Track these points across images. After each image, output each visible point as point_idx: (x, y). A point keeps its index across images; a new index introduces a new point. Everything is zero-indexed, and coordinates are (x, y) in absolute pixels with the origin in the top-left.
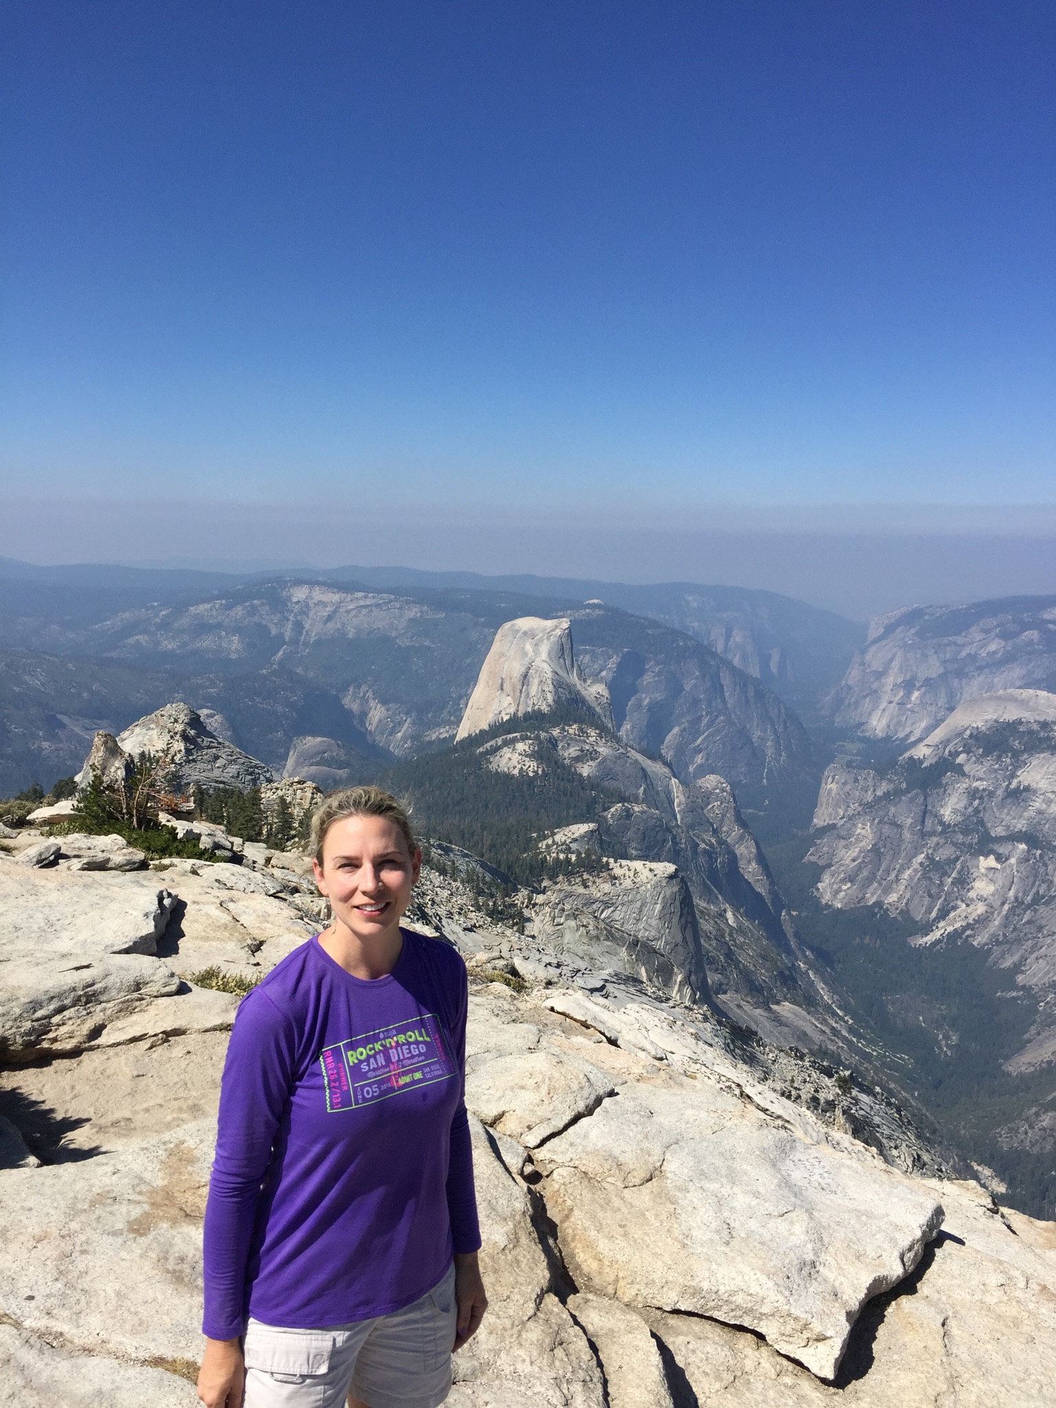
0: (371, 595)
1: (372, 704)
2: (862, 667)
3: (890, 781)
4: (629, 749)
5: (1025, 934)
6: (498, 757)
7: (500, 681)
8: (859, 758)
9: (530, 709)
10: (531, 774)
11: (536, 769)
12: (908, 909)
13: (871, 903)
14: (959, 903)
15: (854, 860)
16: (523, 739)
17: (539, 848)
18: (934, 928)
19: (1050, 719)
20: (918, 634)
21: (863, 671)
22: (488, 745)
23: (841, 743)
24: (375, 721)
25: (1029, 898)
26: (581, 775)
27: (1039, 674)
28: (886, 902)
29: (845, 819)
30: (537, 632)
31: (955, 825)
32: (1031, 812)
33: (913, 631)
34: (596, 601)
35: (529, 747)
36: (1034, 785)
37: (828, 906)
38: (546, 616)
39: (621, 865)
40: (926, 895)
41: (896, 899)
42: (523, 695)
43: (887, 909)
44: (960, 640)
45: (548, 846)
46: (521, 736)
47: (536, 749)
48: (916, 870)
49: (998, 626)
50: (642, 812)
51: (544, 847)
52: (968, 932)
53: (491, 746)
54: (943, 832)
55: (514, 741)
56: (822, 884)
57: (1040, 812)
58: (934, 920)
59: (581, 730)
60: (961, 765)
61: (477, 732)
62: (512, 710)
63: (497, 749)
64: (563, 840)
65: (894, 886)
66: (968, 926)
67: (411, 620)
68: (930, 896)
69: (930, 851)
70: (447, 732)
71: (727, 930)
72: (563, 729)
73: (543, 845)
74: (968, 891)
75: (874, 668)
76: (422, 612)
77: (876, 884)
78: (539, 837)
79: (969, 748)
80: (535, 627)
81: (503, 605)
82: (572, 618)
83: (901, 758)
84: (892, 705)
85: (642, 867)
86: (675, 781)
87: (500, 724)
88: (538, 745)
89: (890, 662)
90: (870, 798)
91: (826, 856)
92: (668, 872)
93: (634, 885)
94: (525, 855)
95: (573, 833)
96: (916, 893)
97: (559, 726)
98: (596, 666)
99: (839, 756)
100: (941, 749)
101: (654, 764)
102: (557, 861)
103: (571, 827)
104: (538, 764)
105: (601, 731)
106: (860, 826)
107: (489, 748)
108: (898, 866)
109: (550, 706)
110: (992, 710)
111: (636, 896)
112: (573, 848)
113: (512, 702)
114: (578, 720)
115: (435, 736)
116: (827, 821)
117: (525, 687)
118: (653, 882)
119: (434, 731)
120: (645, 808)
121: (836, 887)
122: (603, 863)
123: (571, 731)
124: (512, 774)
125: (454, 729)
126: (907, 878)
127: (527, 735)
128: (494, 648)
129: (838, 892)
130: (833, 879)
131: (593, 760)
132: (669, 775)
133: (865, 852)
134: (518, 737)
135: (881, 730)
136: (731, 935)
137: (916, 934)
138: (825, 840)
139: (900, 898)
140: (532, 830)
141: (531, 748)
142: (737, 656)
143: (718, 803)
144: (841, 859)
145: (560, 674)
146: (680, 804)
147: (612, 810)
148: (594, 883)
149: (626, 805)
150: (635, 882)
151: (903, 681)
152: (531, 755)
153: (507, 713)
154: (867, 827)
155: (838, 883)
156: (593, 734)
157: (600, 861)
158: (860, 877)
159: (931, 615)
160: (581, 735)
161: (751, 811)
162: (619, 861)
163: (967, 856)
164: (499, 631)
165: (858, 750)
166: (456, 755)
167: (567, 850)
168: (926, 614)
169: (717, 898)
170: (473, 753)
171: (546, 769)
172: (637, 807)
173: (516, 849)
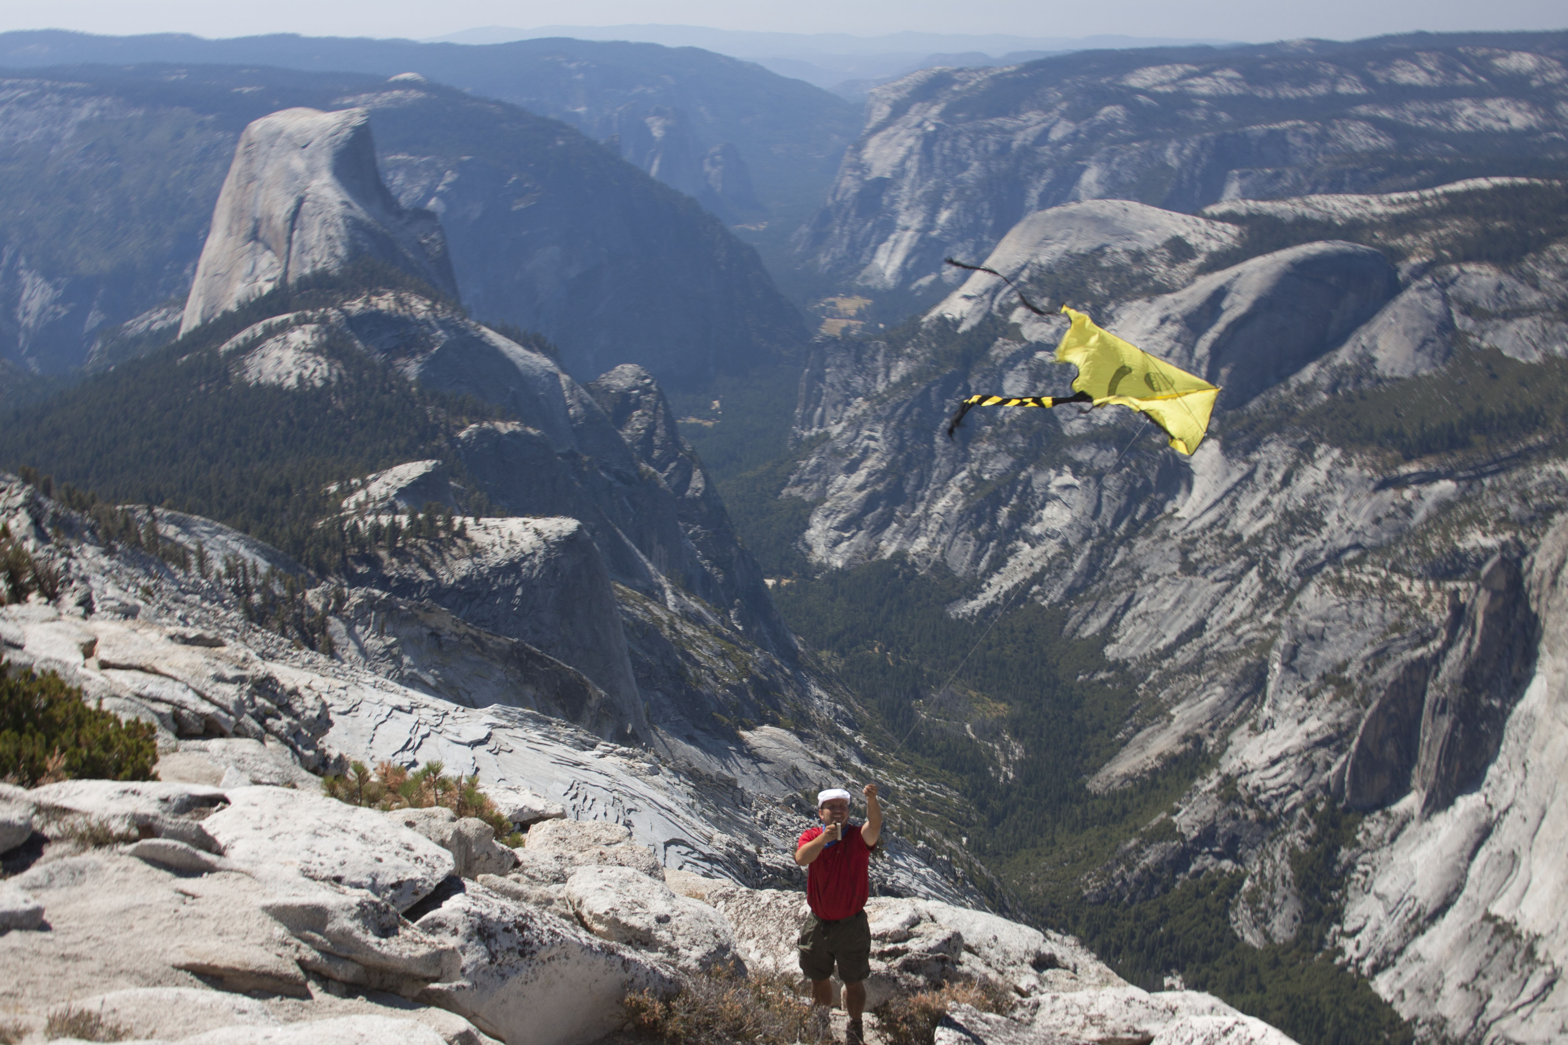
0: (9, 82)
1: (27, 278)
2: (858, 173)
3: (910, 357)
4: (484, 329)
5: (1117, 583)
6: (258, 357)
7: (251, 224)
8: (860, 323)
9: (307, 271)
10: (319, 383)
11: (326, 374)
12: (945, 560)
13: (887, 555)
14: (1020, 543)
15: (860, 488)
16: (301, 321)
17: (343, 510)
18: (984, 586)
19: (1145, 246)
20: (942, 114)
21: (860, 178)
22: (239, 338)
23: (831, 299)
24: (34, 306)
25: (1123, 527)
26: (405, 380)
27: (1127, 176)
28: (911, 551)
29: (844, 424)
30: (311, 135)
31: (1013, 423)
33: (935, 110)
34: (408, 76)
35: (312, 337)
37: (821, 567)
38: (326, 108)
39: (486, 528)
40: (971, 535)
41: (926, 546)
42: (295, 248)
43: (914, 564)
44: (1009, 123)
45: (358, 505)
46: (297, 317)
47: (324, 337)
48: (954, 498)
49: (1064, 99)
50: (513, 434)
51: (352, 506)
52: (1035, 588)
53: (245, 339)
54: (996, 434)
55: (285, 327)
56: (812, 532)
58: (984, 575)
59: (400, 301)
60: (1017, 326)
61: (218, 315)
62: (278, 272)
63: (253, 345)
64: (384, 491)
65: (922, 526)
66: (1037, 578)
67: (83, 126)
68: (978, 536)
69: (975, 466)
70: (164, 318)
71: (665, 618)
72: (368, 301)
73: (349, 503)
74: (1034, 524)
75: (875, 174)
76: (102, 109)
77: (895, 525)
78: (341, 489)
79: (1029, 298)
80: (308, 124)
81: (246, 90)
82: (370, 108)
83: (925, 319)
84: (909, 233)
85: (521, 527)
86: (564, 378)
87: (258, 300)
88: (328, 331)
89: (903, 162)
90: (881, 387)
91: (815, 486)
92: (566, 534)
93: (511, 560)
94: (320, 524)
95: (400, 480)
96: (956, 534)
97: (359, 296)
98: (417, 190)
99: (829, 320)
100: (987, 302)
101: (528, 353)
102: (376, 529)
103: (396, 469)
104: (330, 365)
105: (435, 302)
106: (867, 433)
107: (241, 342)
108: (927, 493)
109: (342, 263)
110: (1060, 234)
111: (517, 577)
112: (401, 505)
113: (275, 260)
114: (392, 284)
115: (142, 327)
116: (815, 429)
117: (296, 233)
118: (541, 553)
119: (140, 318)
120: (518, 429)
121: (833, 534)
122: (456, 528)
123: (383, 305)
124: (286, 385)
125: (177, 313)
126: (942, 512)
127: (305, 316)
128: (237, 165)
129: (836, 543)
130: (828, 524)
131: (423, 352)
132: (555, 369)
133: (877, 475)
134: (292, 320)
135: (893, 275)
136: (672, 627)
137: (958, 598)
138: (813, 461)
139: (933, 543)
140: (329, 480)
141: (316, 339)
142: (656, 162)
143: (639, 412)
144: (841, 489)
145: (356, 206)
146: (576, 418)
147: (463, 434)
148: (444, 562)
149: (486, 425)
150: (512, 555)
151: (925, 194)
152: (316, 351)
153: (269, 281)
154: (877, 435)
155: (836, 529)
156: (421, 307)
157: (449, 522)
158: (870, 517)
159: (963, 83)
160: (400, 310)
161: (692, 420)
162: (483, 520)
163: (1031, 470)
164: (244, 136)
165: (859, 310)
166: (185, 358)
167: (392, 509)
168: (955, 82)
169: (646, 568)
170: (214, 354)
171: (344, 372)
172: (505, 428)
173: (303, 514)
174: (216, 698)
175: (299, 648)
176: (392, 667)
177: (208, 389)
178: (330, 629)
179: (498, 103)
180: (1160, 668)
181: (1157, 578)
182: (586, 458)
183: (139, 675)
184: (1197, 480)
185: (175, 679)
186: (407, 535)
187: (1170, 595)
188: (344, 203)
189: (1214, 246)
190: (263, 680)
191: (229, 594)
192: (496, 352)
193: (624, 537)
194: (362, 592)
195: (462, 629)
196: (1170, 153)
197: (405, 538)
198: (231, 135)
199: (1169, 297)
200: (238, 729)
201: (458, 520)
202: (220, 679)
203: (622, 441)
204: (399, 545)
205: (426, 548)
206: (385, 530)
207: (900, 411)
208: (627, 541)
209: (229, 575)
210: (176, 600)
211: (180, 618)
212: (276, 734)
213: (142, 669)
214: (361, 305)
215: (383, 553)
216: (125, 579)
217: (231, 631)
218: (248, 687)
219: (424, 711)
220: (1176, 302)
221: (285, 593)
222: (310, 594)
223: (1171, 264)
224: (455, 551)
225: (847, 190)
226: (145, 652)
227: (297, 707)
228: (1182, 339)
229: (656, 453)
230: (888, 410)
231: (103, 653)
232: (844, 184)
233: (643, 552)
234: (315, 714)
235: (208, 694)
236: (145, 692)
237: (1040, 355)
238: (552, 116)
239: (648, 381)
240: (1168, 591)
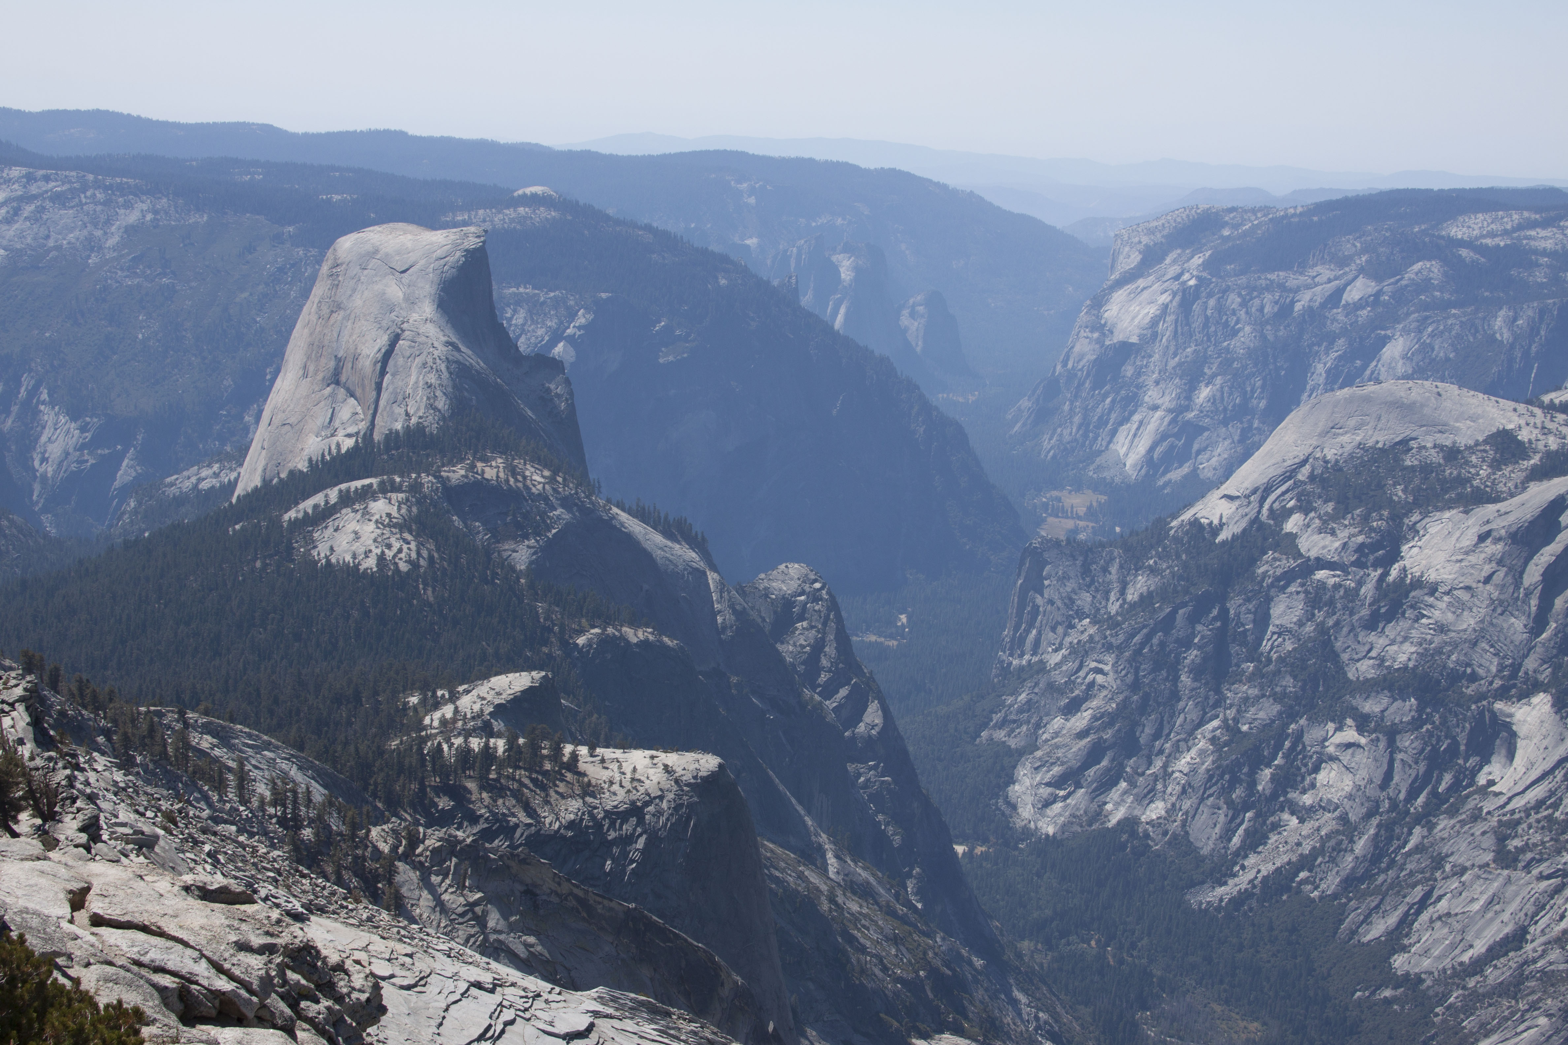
0: (41, 172)
1: (48, 415)
2: (1096, 335)
3: (1153, 571)
4: (615, 510)
5: (1411, 874)
6: (331, 530)
7: (332, 364)
8: (1091, 524)
9: (398, 426)
10: (403, 567)
11: (414, 555)
12: (1187, 833)
13: (1113, 821)
14: (1286, 816)
15: (1082, 735)
16: (386, 489)
17: (425, 728)
18: (1237, 868)
19: (1463, 441)
20: (1207, 265)
21: (1098, 341)
22: (308, 505)
23: (1055, 493)
24: (55, 451)
25: (1421, 800)
26: (512, 569)
27: (1442, 351)
28: (1143, 819)
29: (1063, 651)
30: (412, 258)
31: (1281, 659)
32: (1422, 630)
33: (1197, 260)
34: (538, 189)
35: (399, 509)
36: (1432, 576)
37: (1027, 833)
38: (433, 224)
39: (603, 761)
40: (1221, 802)
41: (1163, 813)
42: (384, 396)
43: (1147, 836)
44: (1292, 279)
45: (444, 722)
46: (382, 483)
47: (415, 510)
48: (1202, 753)
49: (1364, 251)
50: (645, 643)
51: (436, 723)
52: (1303, 875)
53: (316, 507)
54: (1258, 674)
55: (366, 494)
56: (1017, 787)
57: (1441, 628)
58: (1237, 854)
59: (512, 471)
60: (1293, 537)
61: (283, 475)
62: (363, 426)
63: (324, 514)
64: (477, 707)
65: (1159, 786)
66: (1306, 862)
67: (130, 230)
68: (1230, 804)
69: (1231, 713)
70: (216, 475)
71: (824, 888)
73: (432, 720)
74: (1304, 792)
75: (1118, 337)
76: (156, 212)
77: (1123, 785)
78: (423, 702)
79: (1309, 502)
80: (409, 245)
81: (336, 197)
82: (488, 226)
83: (1174, 523)
84: (1159, 414)
85: (648, 761)
86: (712, 577)
87: (333, 459)
88: (419, 502)
89: (1155, 322)
90: (1114, 608)
91: (1024, 728)
92: (704, 773)
93: (633, 803)
94: (394, 744)
95: (499, 694)
96: (1202, 800)
97: (462, 460)
98: (540, 332)
99: (1051, 520)
100: (1255, 505)
101: (669, 543)
102: (465, 753)
103: (494, 680)
104: (420, 545)
105: (555, 473)
106: (1093, 665)
107: (310, 511)
108: (1168, 745)
109: (444, 418)
110: (1352, 422)
111: (637, 825)
112: (498, 725)
113: (359, 409)
114: (503, 448)
115: (187, 485)
116: (1027, 657)
117: (387, 378)
118: (671, 796)
119: (185, 473)
120: (651, 638)
121: (1045, 792)
122: (565, 759)
123: (490, 473)
124: (362, 568)
125: (232, 470)
126: (1186, 770)
127: (393, 482)
128: (319, 290)
129: (1047, 803)
130: (1038, 779)
131: (537, 534)
132: (702, 565)
133: (1103, 720)
134: (375, 486)
135: (1134, 466)
136: (832, 900)
137: (1203, 882)
138: (1023, 697)
139: (1172, 810)
140: (408, 688)
141: (403, 511)
142: (842, 311)
143: (805, 624)
144: (1057, 734)
145: (463, 349)
146: (724, 628)
147: (581, 641)
148: (547, 802)
149: (610, 630)
150: (634, 796)
151: (1180, 364)
152: (403, 526)
153: (349, 436)
154: (1107, 668)
155: (1048, 784)
156: (537, 478)
157: (557, 751)
158: (1091, 772)
159: (1236, 227)
160: (512, 481)
161: (873, 638)
162: (599, 751)
163: (1303, 721)
164: (330, 254)
165: (1090, 508)
166: (237, 527)
167: (487, 730)
168: (1224, 225)
169: (804, 821)
170: (276, 523)
171: (436, 555)
172: (634, 635)
173: (374, 730)
174: (237, 972)
175: (357, 901)
176: (472, 931)
177: (265, 566)
178: (398, 879)
179: (648, 228)
180: (1464, 988)
181: (1464, 870)
182: (734, 679)
183: (141, 936)
184: (1520, 743)
185: (186, 944)
186: (502, 764)
187: (1482, 893)
188: (448, 343)
189: (1553, 443)
190: (300, 950)
191: (273, 826)
192: (629, 539)
193: (777, 781)
194: (441, 834)
195: (565, 888)
196: (1499, 323)
197: (500, 767)
198: (314, 252)
199: (1491, 508)
200: (262, 1013)
201: (568, 749)
202: (243, 947)
203: (781, 660)
204: (493, 776)
205: (527, 781)
206: (476, 757)
207: (1137, 639)
208: (781, 787)
209: (274, 804)
210: (204, 831)
211: (209, 854)
212: (311, 1021)
213: (144, 929)
214: (463, 472)
215: (471, 785)
216: (143, 800)
217: (272, 874)
218: (279, 960)
219: (509, 991)
220: (1500, 514)
221: (343, 828)
222: (375, 832)
223: (1496, 465)
224: (562, 787)
225: (1082, 356)
226: (149, 907)
227: (342, 987)
228: (1508, 562)
229: (823, 677)
230: (1121, 637)
231: (95, 905)
232: (1077, 349)
233: (800, 802)
234: (364, 997)
235: (227, 966)
236: (145, 959)
237: (1321, 574)
238: (715, 247)
239: (817, 585)
240: (1478, 887)
